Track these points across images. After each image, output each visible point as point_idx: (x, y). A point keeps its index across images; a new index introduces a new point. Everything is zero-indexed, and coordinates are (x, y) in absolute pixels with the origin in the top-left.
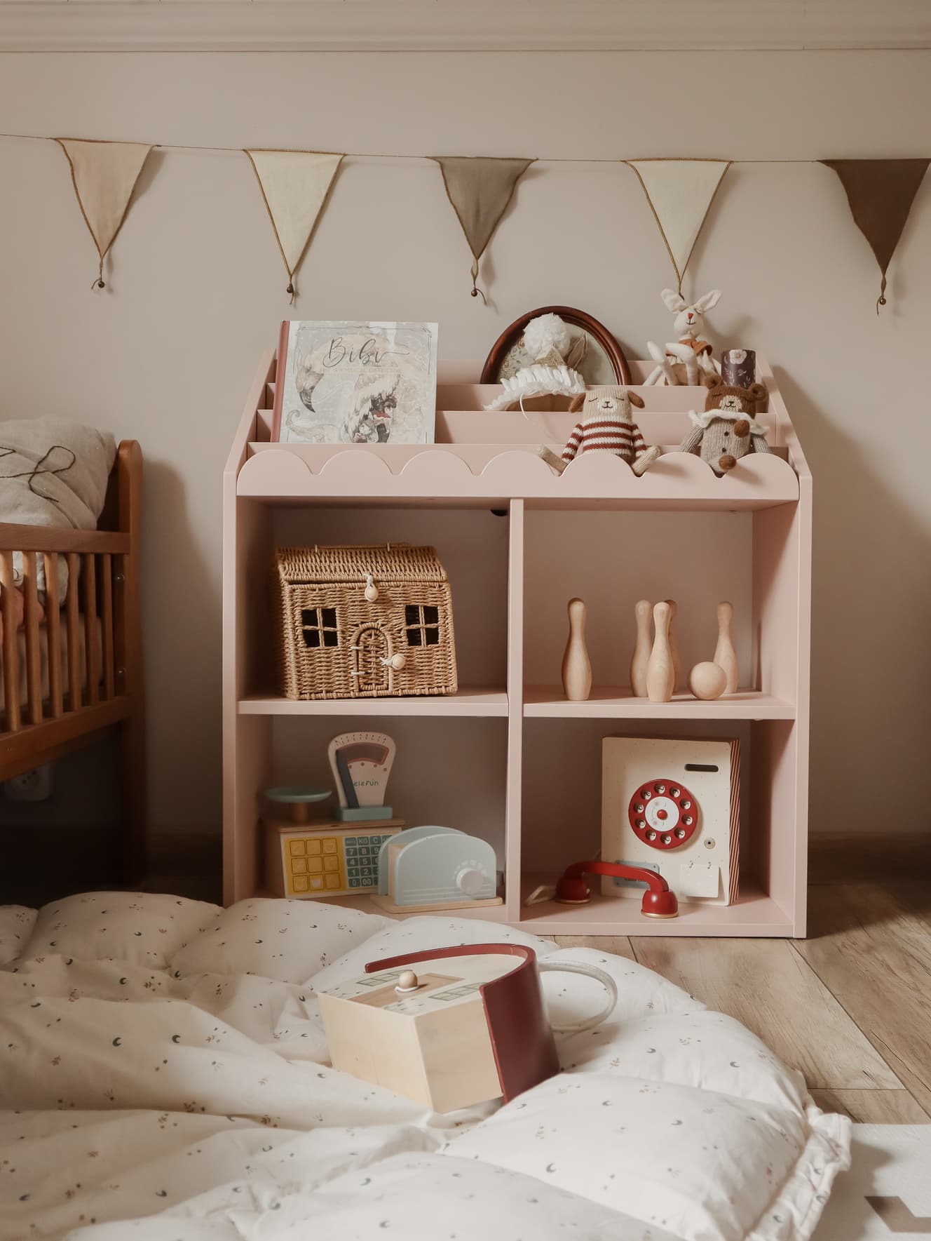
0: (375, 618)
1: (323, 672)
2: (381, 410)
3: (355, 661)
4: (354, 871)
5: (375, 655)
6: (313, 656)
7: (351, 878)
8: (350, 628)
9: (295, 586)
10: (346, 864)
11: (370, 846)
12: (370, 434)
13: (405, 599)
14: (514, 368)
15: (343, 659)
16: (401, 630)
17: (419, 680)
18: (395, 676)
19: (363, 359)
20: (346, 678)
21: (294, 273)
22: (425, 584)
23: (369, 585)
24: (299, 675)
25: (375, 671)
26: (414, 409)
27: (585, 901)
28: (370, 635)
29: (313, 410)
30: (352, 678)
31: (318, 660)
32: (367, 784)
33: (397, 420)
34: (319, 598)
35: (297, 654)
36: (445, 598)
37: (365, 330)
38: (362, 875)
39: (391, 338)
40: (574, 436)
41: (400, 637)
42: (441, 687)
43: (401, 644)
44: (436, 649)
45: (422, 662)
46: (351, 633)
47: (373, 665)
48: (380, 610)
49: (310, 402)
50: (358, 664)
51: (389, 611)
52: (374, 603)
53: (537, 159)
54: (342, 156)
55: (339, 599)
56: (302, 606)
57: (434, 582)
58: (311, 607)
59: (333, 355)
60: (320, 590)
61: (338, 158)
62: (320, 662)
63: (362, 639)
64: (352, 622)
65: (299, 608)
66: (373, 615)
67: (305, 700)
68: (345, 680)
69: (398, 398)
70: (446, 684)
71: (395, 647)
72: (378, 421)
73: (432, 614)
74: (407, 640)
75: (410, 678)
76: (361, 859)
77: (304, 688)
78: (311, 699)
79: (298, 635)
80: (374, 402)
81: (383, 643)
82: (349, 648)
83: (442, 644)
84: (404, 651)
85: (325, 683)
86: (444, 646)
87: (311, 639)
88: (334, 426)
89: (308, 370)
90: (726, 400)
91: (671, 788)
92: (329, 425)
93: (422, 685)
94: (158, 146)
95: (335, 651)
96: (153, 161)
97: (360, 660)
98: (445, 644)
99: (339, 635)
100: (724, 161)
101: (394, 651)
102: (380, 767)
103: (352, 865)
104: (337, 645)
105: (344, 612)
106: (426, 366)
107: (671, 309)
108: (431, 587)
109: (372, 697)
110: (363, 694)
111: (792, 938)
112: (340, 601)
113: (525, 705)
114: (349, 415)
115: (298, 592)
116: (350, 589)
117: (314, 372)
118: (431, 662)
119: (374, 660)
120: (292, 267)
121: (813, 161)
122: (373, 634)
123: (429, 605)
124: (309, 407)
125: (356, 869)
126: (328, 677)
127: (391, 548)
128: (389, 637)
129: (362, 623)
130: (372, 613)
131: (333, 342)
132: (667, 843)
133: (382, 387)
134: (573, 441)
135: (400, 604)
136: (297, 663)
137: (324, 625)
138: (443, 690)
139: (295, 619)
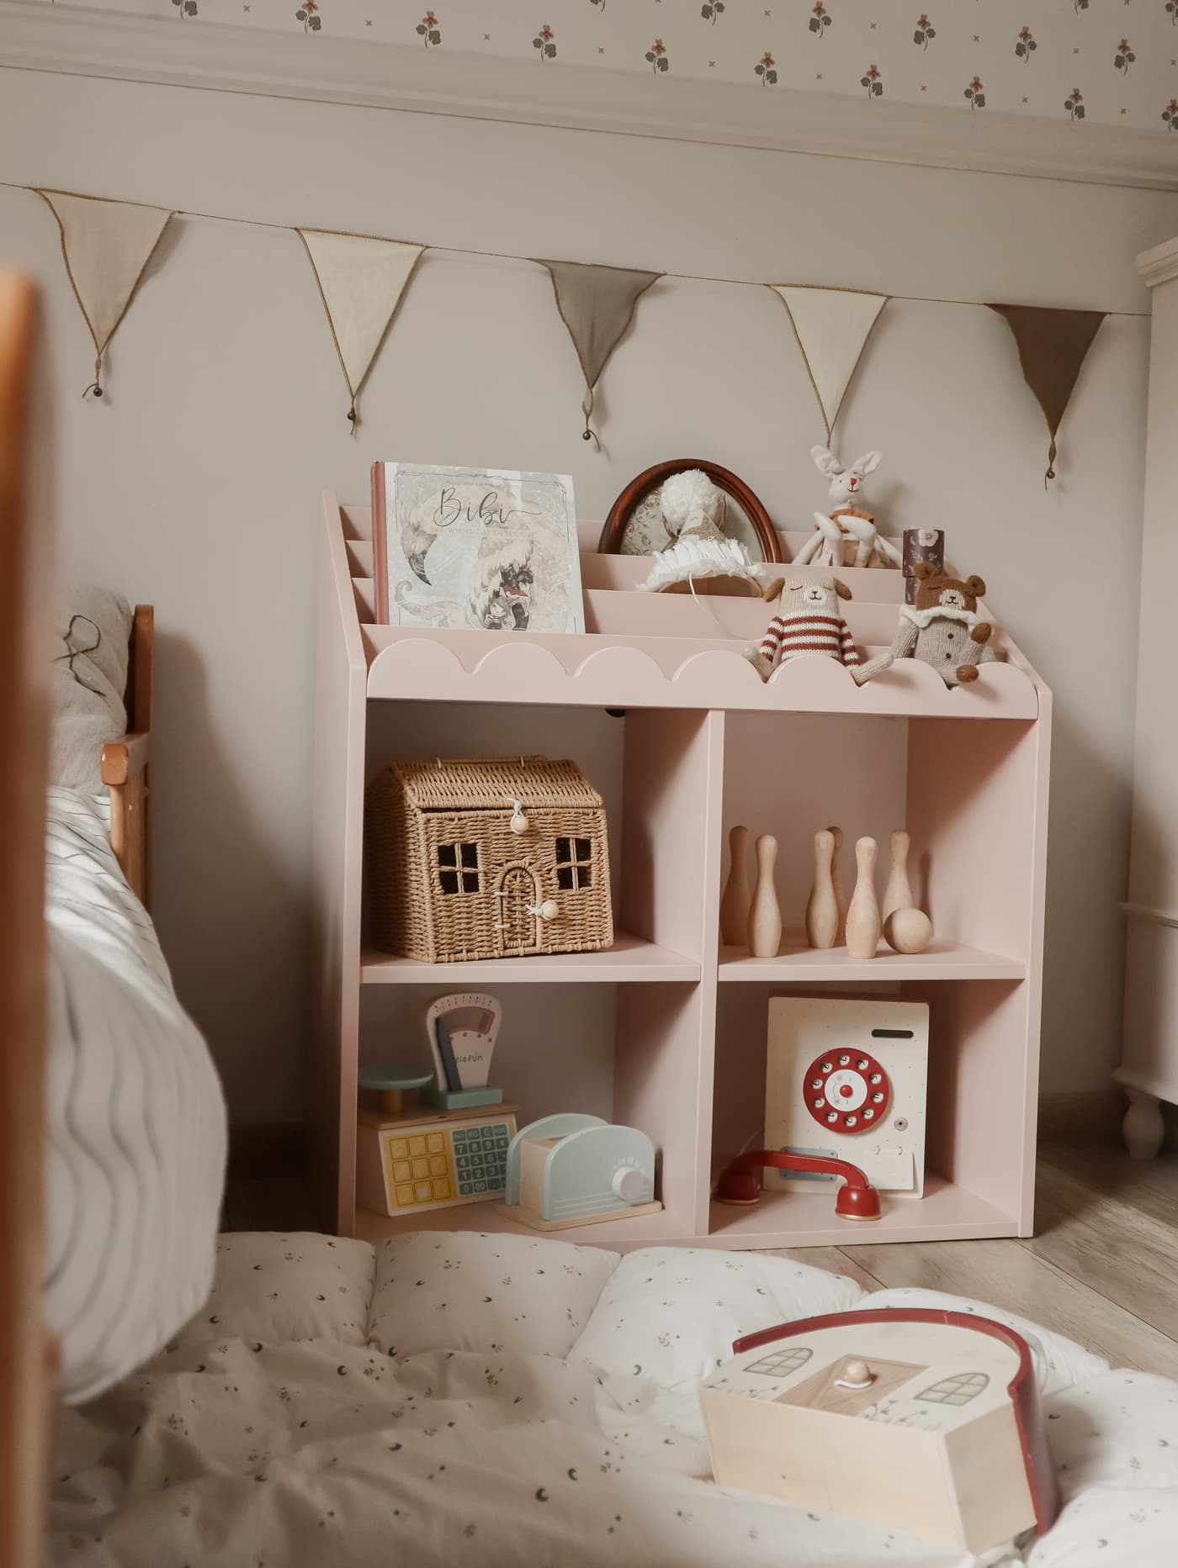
0: (521, 855)
1: (463, 926)
2: (514, 585)
3: (499, 911)
4: (465, 1174)
5: (520, 902)
6: (451, 906)
7: (463, 1182)
8: (493, 868)
9: (430, 815)
10: (455, 1165)
11: (481, 1140)
12: (505, 616)
13: (556, 830)
14: (640, 533)
15: (486, 908)
16: (550, 870)
17: (571, 933)
18: (545, 928)
19: (484, 517)
20: (490, 933)
21: (356, 394)
22: (578, 810)
23: (516, 814)
24: (436, 931)
25: (521, 923)
26: (555, 586)
27: (755, 1201)
28: (515, 877)
29: (428, 582)
30: (496, 932)
31: (458, 910)
32: (469, 1059)
33: (537, 599)
34: (458, 830)
35: (433, 903)
36: (600, 829)
37: (484, 481)
38: (475, 1178)
39: (517, 492)
40: (772, 631)
41: (550, 879)
42: (594, 941)
43: (551, 888)
44: (589, 893)
45: (574, 910)
46: (494, 875)
47: (518, 915)
48: (527, 845)
49: (423, 572)
50: (502, 914)
51: (538, 846)
52: (520, 836)
53: (665, 274)
54: (423, 248)
55: (482, 831)
56: (438, 841)
57: (588, 808)
58: (447, 842)
59: (446, 511)
60: (460, 819)
61: (418, 249)
62: (460, 913)
63: (506, 882)
64: (496, 860)
65: (435, 843)
66: (520, 850)
67: (442, 962)
68: (488, 936)
69: (534, 570)
70: (601, 937)
71: (544, 892)
72: (513, 600)
73: (584, 848)
74: (558, 882)
75: (561, 931)
76: (472, 1157)
77: (442, 947)
78: (449, 962)
79: (434, 879)
80: (505, 574)
81: (528, 887)
82: (493, 894)
83: (597, 887)
84: (554, 896)
85: (465, 940)
86: (598, 889)
87: (448, 882)
88: (456, 604)
89: (416, 529)
90: (946, 595)
91: (857, 1057)
92: (451, 602)
93: (575, 939)
94: (180, 212)
95: (477, 898)
96: (171, 232)
97: (505, 909)
98: (600, 887)
99: (481, 877)
100: (881, 295)
101: (544, 897)
102: (485, 1037)
103: (462, 1167)
104: (478, 890)
105: (486, 847)
106: (564, 531)
107: (823, 471)
108: (584, 814)
109: (518, 956)
110: (509, 952)
111: (1017, 1238)
112: (482, 834)
113: (721, 966)
114: (475, 591)
115: (434, 823)
116: (493, 818)
117: (424, 532)
118: (584, 909)
119: (519, 908)
120: (355, 386)
121: (980, 304)
122: (518, 875)
123: (582, 837)
124: (422, 577)
125: (468, 1171)
126: (469, 932)
127: (525, 762)
128: (537, 880)
129: (507, 861)
130: (518, 848)
131: (444, 493)
132: (849, 1124)
133: (514, 556)
134: (773, 638)
135: (550, 836)
136: (433, 915)
137: (464, 866)
138: (598, 945)
139: (431, 857)
